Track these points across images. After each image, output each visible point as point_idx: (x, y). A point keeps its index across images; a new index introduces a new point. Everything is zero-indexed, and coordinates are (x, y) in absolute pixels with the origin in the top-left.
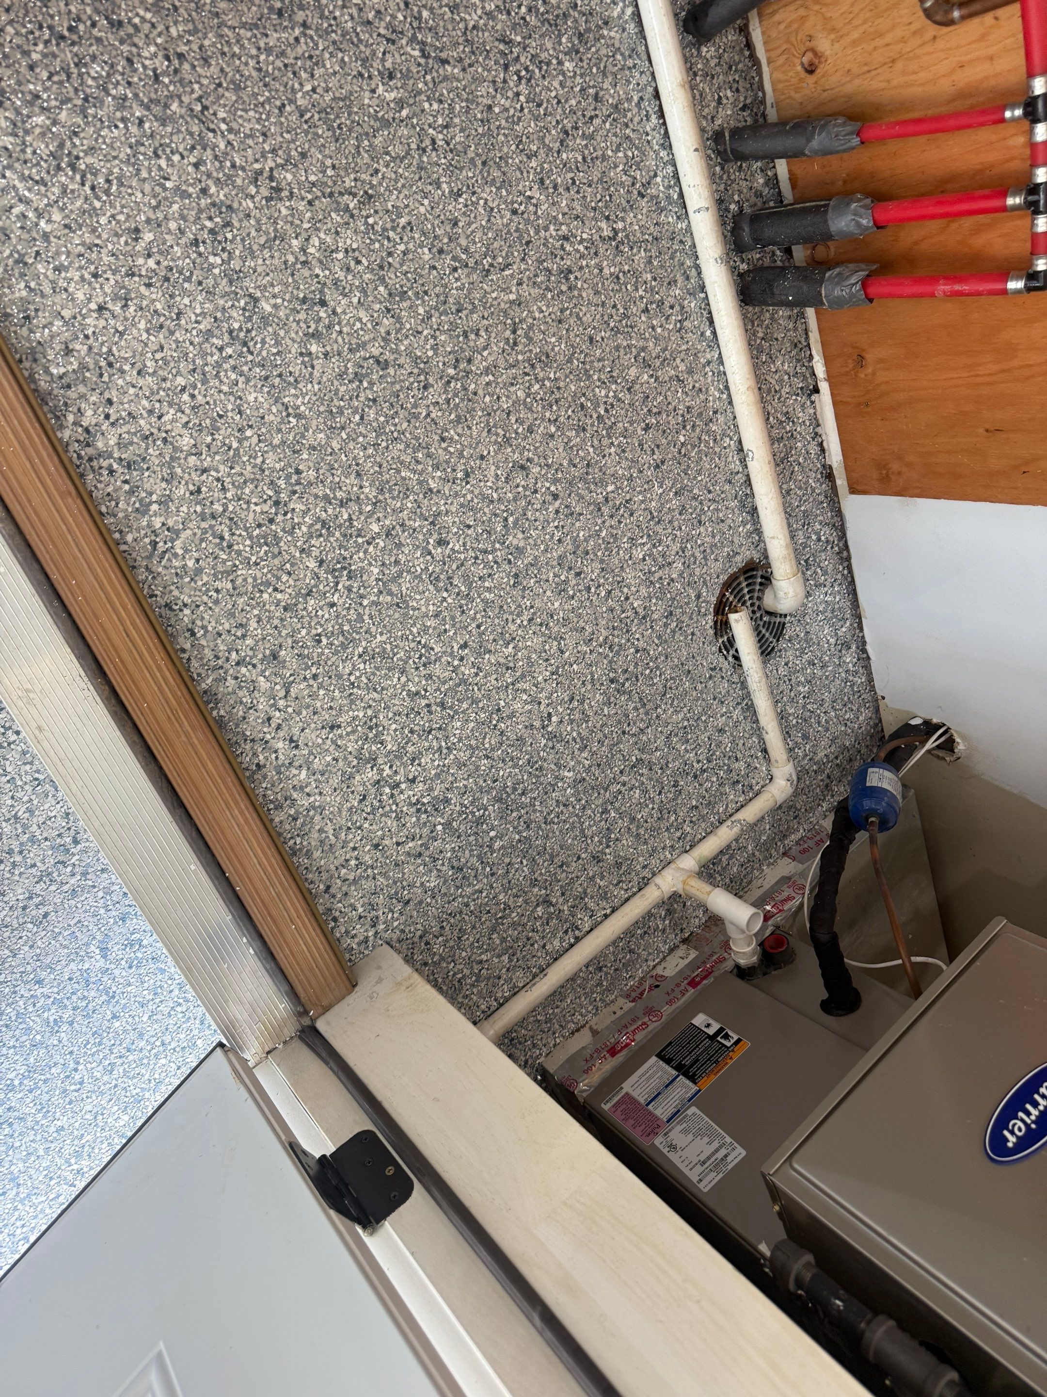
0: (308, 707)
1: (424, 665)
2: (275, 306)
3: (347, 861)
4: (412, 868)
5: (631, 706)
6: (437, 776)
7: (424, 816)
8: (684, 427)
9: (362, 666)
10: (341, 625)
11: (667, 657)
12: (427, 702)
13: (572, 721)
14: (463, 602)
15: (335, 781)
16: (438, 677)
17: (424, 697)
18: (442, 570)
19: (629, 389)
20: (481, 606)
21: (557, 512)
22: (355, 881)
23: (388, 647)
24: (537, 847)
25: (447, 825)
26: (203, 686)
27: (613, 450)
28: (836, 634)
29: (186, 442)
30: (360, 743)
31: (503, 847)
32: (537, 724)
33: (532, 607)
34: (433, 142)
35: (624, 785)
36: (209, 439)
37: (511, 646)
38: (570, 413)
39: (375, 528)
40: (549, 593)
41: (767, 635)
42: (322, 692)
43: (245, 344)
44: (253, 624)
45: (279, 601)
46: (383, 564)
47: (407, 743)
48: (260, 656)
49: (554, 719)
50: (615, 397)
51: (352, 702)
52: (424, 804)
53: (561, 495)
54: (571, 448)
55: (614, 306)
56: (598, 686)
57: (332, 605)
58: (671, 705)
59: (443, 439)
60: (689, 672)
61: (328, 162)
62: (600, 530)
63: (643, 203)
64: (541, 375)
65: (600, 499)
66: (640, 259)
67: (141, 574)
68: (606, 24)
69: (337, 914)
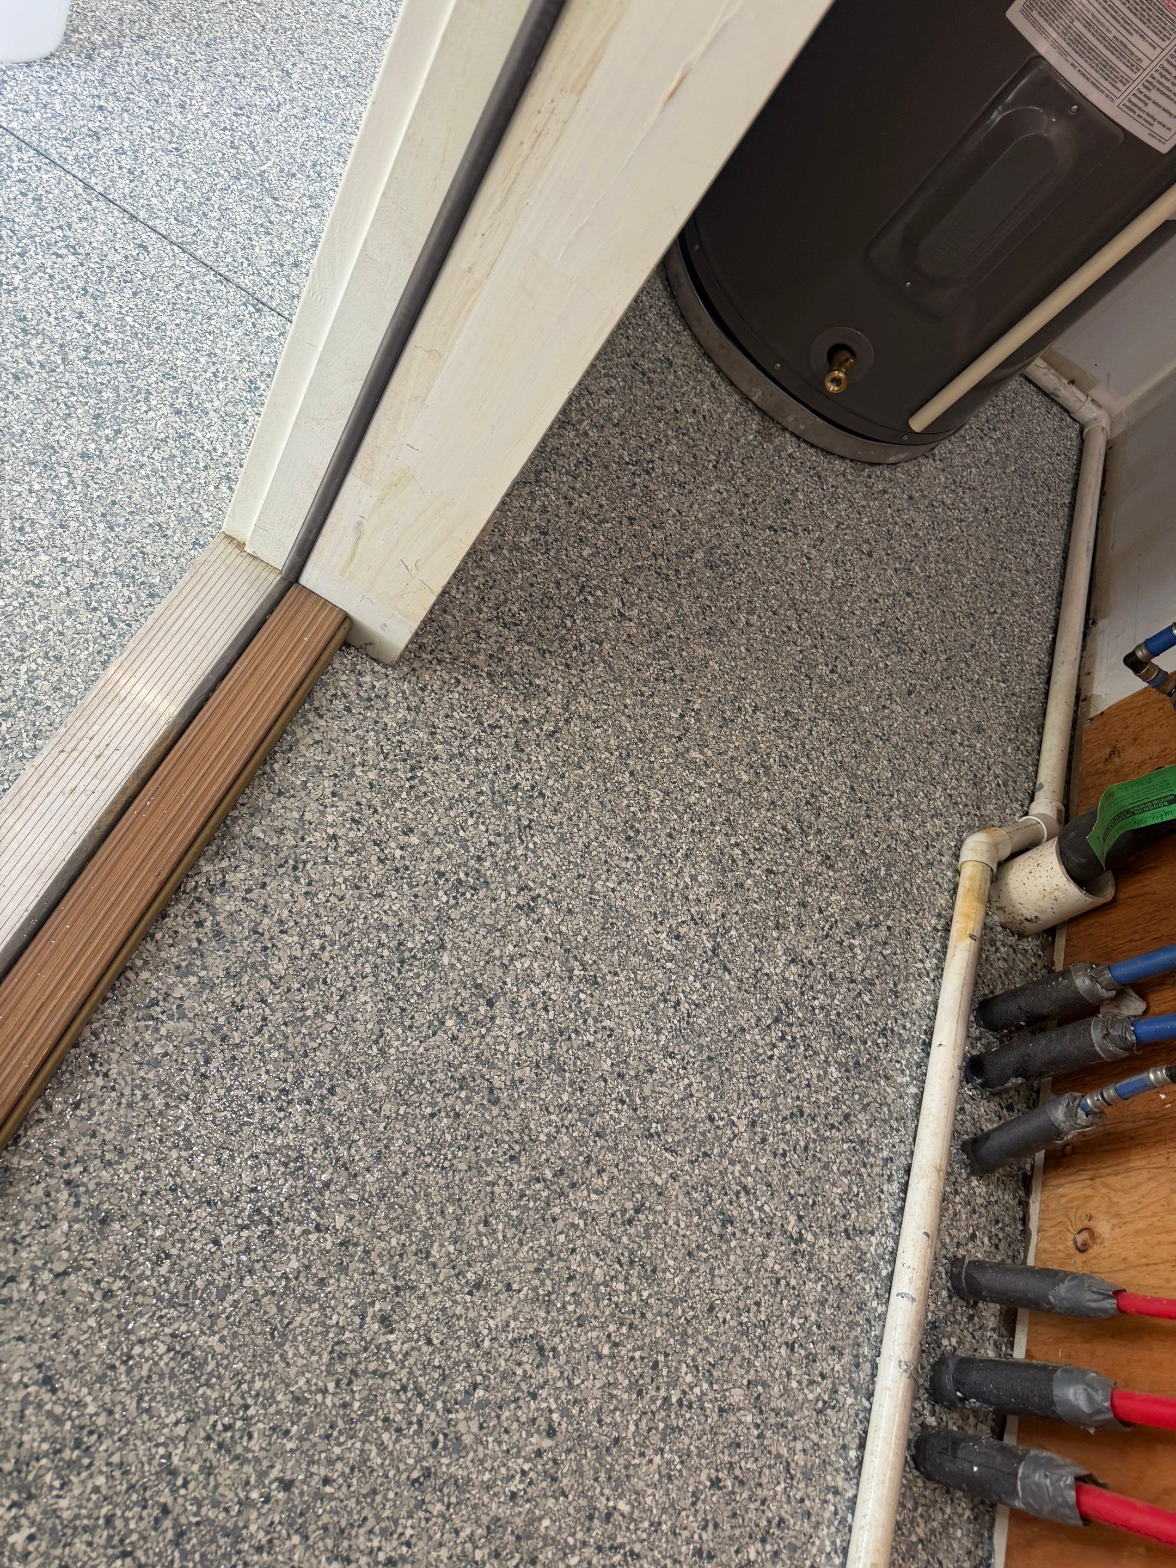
0: (59, 1319)
1: (220, 1446)
2: (452, 966)
8: (763, 1540)
9: (162, 1349)
10: (199, 1274)
12: (170, 1501)
14: (340, 1422)
16: (217, 1486)
17: (175, 1491)
18: (356, 1354)
19: (721, 1410)
20: (353, 1456)
21: (539, 1453)
23: (212, 1365)
26: (15, 1160)
27: (657, 1459)
29: (278, 968)
30: (45, 1446)
33: (408, 1544)
36: (296, 986)
38: (637, 1355)
39: (340, 1221)
40: (444, 1552)
42: (92, 1321)
43: (402, 962)
44: (130, 1164)
45: (178, 1173)
46: (308, 1267)
47: (86, 1529)
48: (94, 1201)
50: (700, 1399)
51: (101, 1379)
53: (560, 1437)
54: (612, 1396)
55: (758, 1304)
57: (216, 1242)
59: (486, 1223)
62: (573, 1549)
63: (847, 1243)
64: (634, 1281)
65: (601, 1504)
66: (813, 1289)
67: (112, 1010)
68: (887, 1078)
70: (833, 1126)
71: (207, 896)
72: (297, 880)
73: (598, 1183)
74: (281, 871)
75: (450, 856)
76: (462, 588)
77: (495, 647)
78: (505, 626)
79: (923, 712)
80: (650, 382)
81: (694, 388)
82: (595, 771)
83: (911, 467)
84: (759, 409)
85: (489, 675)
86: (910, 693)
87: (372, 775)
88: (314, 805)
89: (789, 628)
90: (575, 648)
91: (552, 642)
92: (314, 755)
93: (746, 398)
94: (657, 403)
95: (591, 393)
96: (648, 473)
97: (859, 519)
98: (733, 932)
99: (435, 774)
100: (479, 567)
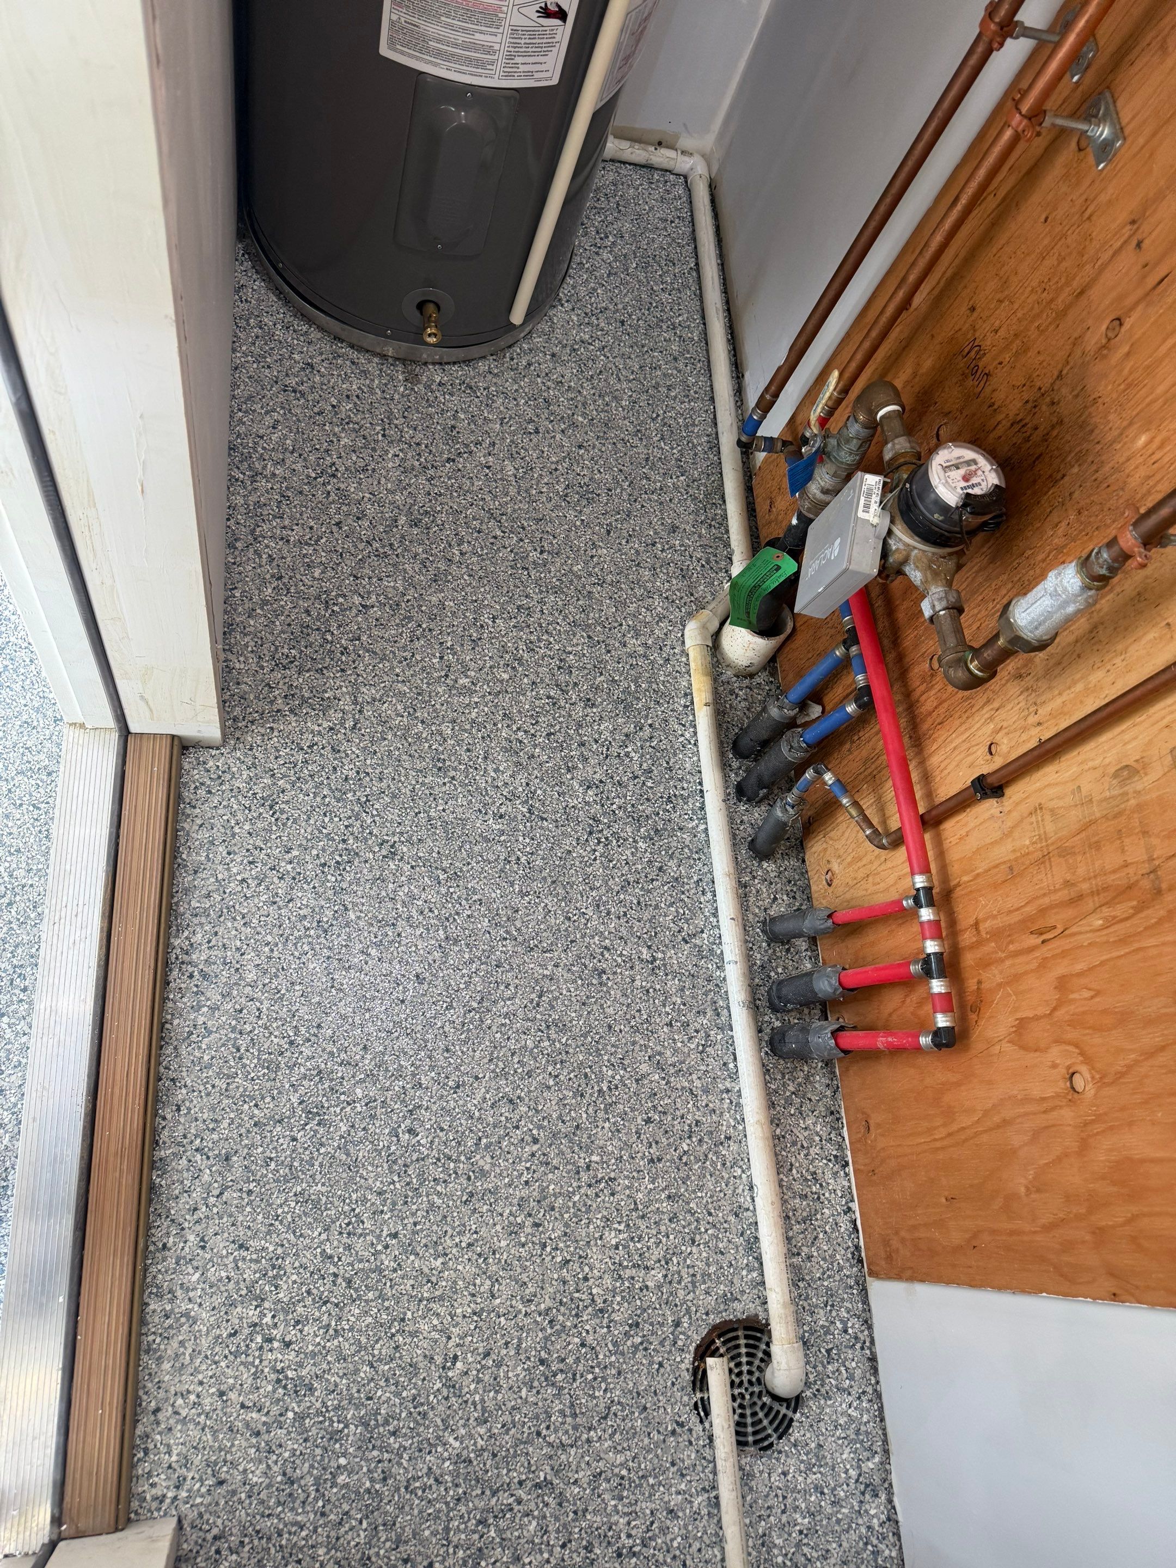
0: (231, 1216)
1: (349, 1234)
2: (359, 918)
3: (189, 1392)
4: (244, 1444)
5: (557, 1406)
6: (313, 1355)
7: (281, 1391)
8: (690, 1137)
9: (293, 1204)
10: (293, 1159)
11: (619, 1373)
12: (335, 1270)
13: (479, 1381)
14: (410, 1194)
15: (218, 1300)
16: (357, 1253)
17: (335, 1265)
18: (402, 1155)
19: (637, 1080)
20: (425, 1206)
21: (533, 1155)
22: (184, 1421)
23: (324, 1199)
24: (386, 1513)
25: (300, 1417)
26: (162, 1153)
27: (607, 1125)
28: (859, 1467)
29: (250, 977)
30: (257, 1275)
31: (346, 1486)
32: (439, 1360)
33: (476, 1232)
34: (518, 859)
35: (519, 1502)
36: (267, 981)
37: (440, 1260)
38: (572, 1075)
39: (360, 1094)
40: (498, 1228)
41: (765, 1422)
42: (248, 1209)
43: (326, 931)
44: (225, 1123)
45: (254, 1116)
46: (353, 1126)
47: (299, 1301)
48: (216, 1152)
49: (459, 1365)
50: (621, 1081)
51: (269, 1233)
52: (286, 1378)
53: (542, 1141)
54: (565, 1105)
55: (639, 1011)
56: (523, 1357)
57: (294, 1139)
58: (612, 1436)
59: (448, 1050)
60: (645, 1408)
61: (436, 849)
62: (574, 1193)
63: (687, 947)
64: (553, 1036)
65: (581, 1163)
66: (673, 985)
67: (169, 1050)
68: (681, 829)
69: (151, 1446)
70: (653, 880)
71: (186, 958)
72: (234, 919)
73: (508, 993)
74: (222, 919)
75: (324, 850)
76: (242, 659)
77: (285, 688)
78: (285, 668)
79: (624, 542)
80: (303, 395)
81: (340, 375)
82: (395, 735)
83: (544, 326)
84: (398, 359)
85: (291, 711)
86: (608, 532)
87: (247, 827)
88: (220, 868)
89: (495, 537)
90: (342, 653)
91: (323, 659)
92: (204, 835)
93: (384, 357)
94: (316, 410)
95: (262, 437)
96: (334, 476)
97: (517, 405)
98: (539, 792)
99: (287, 802)
100: (245, 635)
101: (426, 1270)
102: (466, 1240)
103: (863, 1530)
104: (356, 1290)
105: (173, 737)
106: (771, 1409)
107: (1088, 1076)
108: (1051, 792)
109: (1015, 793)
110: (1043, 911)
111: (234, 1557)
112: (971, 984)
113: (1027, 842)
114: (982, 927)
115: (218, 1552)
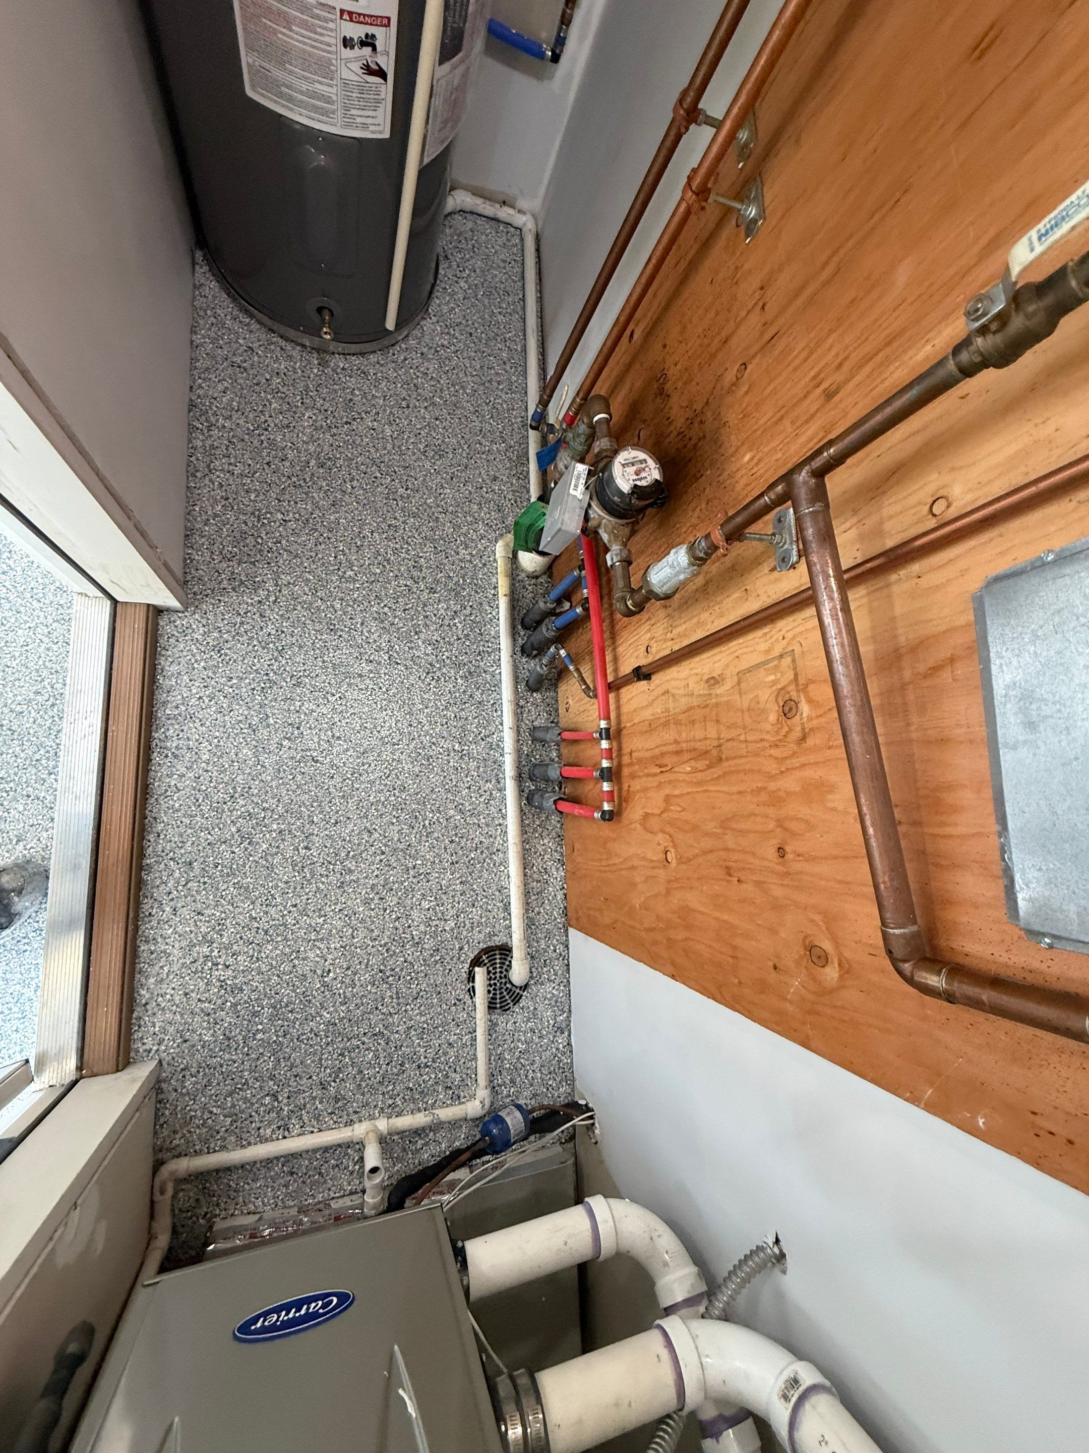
0: (192, 896)
1: (267, 905)
2: (276, 722)
3: (166, 994)
4: (200, 1020)
5: (389, 994)
6: (243, 971)
7: (223, 991)
8: (476, 850)
9: (232, 889)
10: (233, 864)
11: (426, 975)
12: (258, 925)
13: (342, 982)
14: (305, 883)
15: (184, 944)
16: (271, 916)
17: (258, 922)
18: (301, 862)
19: (447, 820)
20: (314, 889)
21: (381, 861)
22: (163, 1009)
23: (251, 886)
24: (285, 1052)
25: (235, 1005)
26: (148, 861)
27: (427, 844)
28: (555, 1019)
29: (205, 757)
30: (209, 929)
31: (262, 1039)
32: (319, 972)
33: (344, 903)
35: (363, 1043)
36: (216, 759)
37: (322, 919)
38: (407, 817)
39: (275, 827)
40: (358, 900)
41: (507, 997)
42: (204, 892)
43: (254, 731)
44: (189, 843)
45: (208, 839)
46: (270, 845)
47: (235, 943)
48: (183, 860)
49: (331, 975)
50: (437, 820)
51: (217, 905)
52: (226, 984)
53: (387, 853)
54: (402, 833)
55: (451, 780)
56: (369, 969)
57: (233, 852)
58: (419, 1008)
59: (331, 802)
60: (439, 993)
62: (404, 881)
63: (483, 743)
64: (397, 794)
65: (410, 865)
66: (472, 765)
67: (152, 800)
68: (485, 672)
69: (142, 1023)
70: (465, 703)
71: (162, 745)
72: (194, 722)
73: (370, 769)
74: (186, 721)
75: (254, 680)
76: (200, 553)
77: (229, 574)
78: (229, 560)
79: (462, 485)
80: (245, 370)
81: (272, 357)
82: (303, 607)
83: (417, 332)
84: (314, 349)
85: (234, 589)
86: (452, 478)
87: (202, 664)
88: (185, 689)
89: (376, 478)
90: (268, 552)
91: (255, 555)
92: (174, 668)
93: (303, 346)
94: (255, 381)
95: (215, 399)
96: (266, 430)
97: (396, 387)
98: (396, 646)
99: (229, 649)
100: (203, 537)
101: (313, 924)
102: (338, 907)
103: (554, 1050)
104: (270, 936)
105: (149, 605)
106: (511, 990)
107: (674, 855)
108: (673, 683)
109: (657, 679)
110: (663, 754)
111: (194, 1079)
112: (625, 787)
113: (659, 711)
114: (634, 755)
115: (184, 1077)
